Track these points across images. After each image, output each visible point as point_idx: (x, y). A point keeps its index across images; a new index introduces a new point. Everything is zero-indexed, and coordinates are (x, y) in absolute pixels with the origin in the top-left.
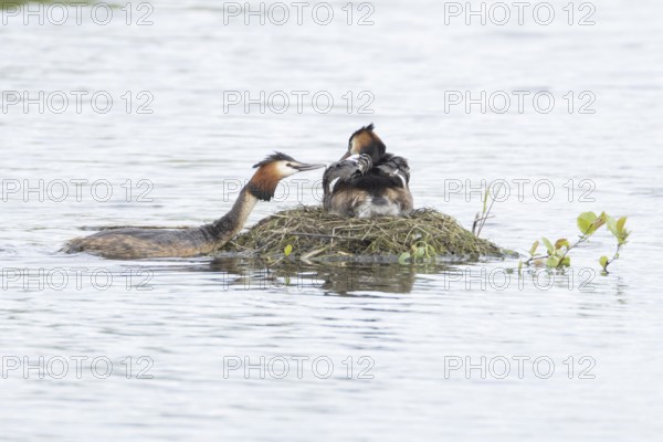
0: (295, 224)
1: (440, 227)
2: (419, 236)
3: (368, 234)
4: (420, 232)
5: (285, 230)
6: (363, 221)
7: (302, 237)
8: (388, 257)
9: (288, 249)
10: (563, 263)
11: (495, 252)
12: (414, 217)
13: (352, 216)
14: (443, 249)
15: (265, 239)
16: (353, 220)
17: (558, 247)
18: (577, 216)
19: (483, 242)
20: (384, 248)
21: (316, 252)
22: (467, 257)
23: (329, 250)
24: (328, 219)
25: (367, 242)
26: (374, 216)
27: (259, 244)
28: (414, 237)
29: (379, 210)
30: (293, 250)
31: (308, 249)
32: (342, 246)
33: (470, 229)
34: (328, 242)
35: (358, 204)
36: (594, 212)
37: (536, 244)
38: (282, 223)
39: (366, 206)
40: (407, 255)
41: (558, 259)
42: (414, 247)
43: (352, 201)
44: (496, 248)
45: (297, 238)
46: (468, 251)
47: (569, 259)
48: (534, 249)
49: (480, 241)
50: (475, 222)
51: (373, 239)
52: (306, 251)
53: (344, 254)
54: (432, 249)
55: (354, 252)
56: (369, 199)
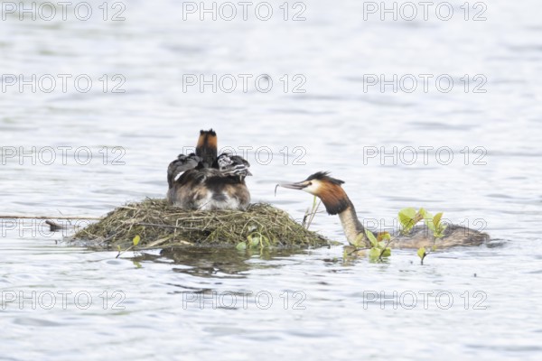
0: (143, 216)
1: (274, 220)
2: (254, 228)
3: (208, 225)
4: (256, 224)
5: (133, 221)
6: (204, 213)
7: (148, 227)
8: (226, 246)
9: (136, 239)
10: (385, 254)
12: (251, 211)
13: (194, 209)
14: (275, 240)
15: (115, 229)
16: (196, 212)
17: (380, 240)
19: (312, 234)
20: (223, 238)
21: (161, 241)
23: (172, 239)
24: (172, 211)
25: (207, 233)
26: (214, 209)
27: (109, 233)
28: (250, 229)
30: (141, 238)
31: (154, 238)
32: (185, 235)
33: (300, 222)
34: (172, 232)
35: (199, 198)
38: (130, 214)
39: (206, 201)
40: (243, 245)
41: (379, 251)
42: (249, 237)
43: (194, 194)
44: (324, 240)
45: (144, 228)
46: (298, 242)
47: (389, 250)
49: (310, 233)
50: (305, 217)
51: (213, 230)
52: (152, 240)
53: (186, 243)
54: (266, 239)
55: (195, 242)
56: (210, 194)
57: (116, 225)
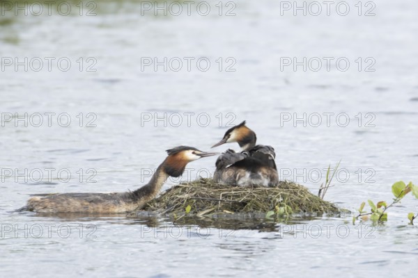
0: (193, 192)
1: (295, 193)
2: (281, 199)
3: (245, 198)
5: (186, 196)
6: (242, 189)
7: (198, 200)
8: (259, 214)
9: (188, 208)
10: (382, 219)
11: (334, 211)
13: (234, 186)
14: (297, 208)
15: (172, 202)
16: (235, 188)
17: (379, 206)
18: (391, 185)
19: (326, 204)
20: (256, 208)
21: (208, 211)
22: (314, 214)
23: (217, 210)
24: (216, 188)
25: (244, 204)
26: (250, 186)
27: (168, 206)
28: (278, 200)
29: (254, 182)
30: (192, 209)
31: (202, 208)
32: (226, 207)
34: (217, 204)
35: (240, 177)
36: (404, 181)
37: (363, 205)
38: (184, 190)
40: (272, 213)
41: (378, 216)
42: (277, 207)
44: (335, 208)
45: (195, 201)
46: (315, 210)
47: (386, 215)
48: (362, 208)
49: (324, 202)
50: (320, 190)
51: (249, 201)
52: (201, 210)
53: (227, 212)
54: (290, 208)
55: (235, 211)
56: (248, 174)
57: (173, 199)
